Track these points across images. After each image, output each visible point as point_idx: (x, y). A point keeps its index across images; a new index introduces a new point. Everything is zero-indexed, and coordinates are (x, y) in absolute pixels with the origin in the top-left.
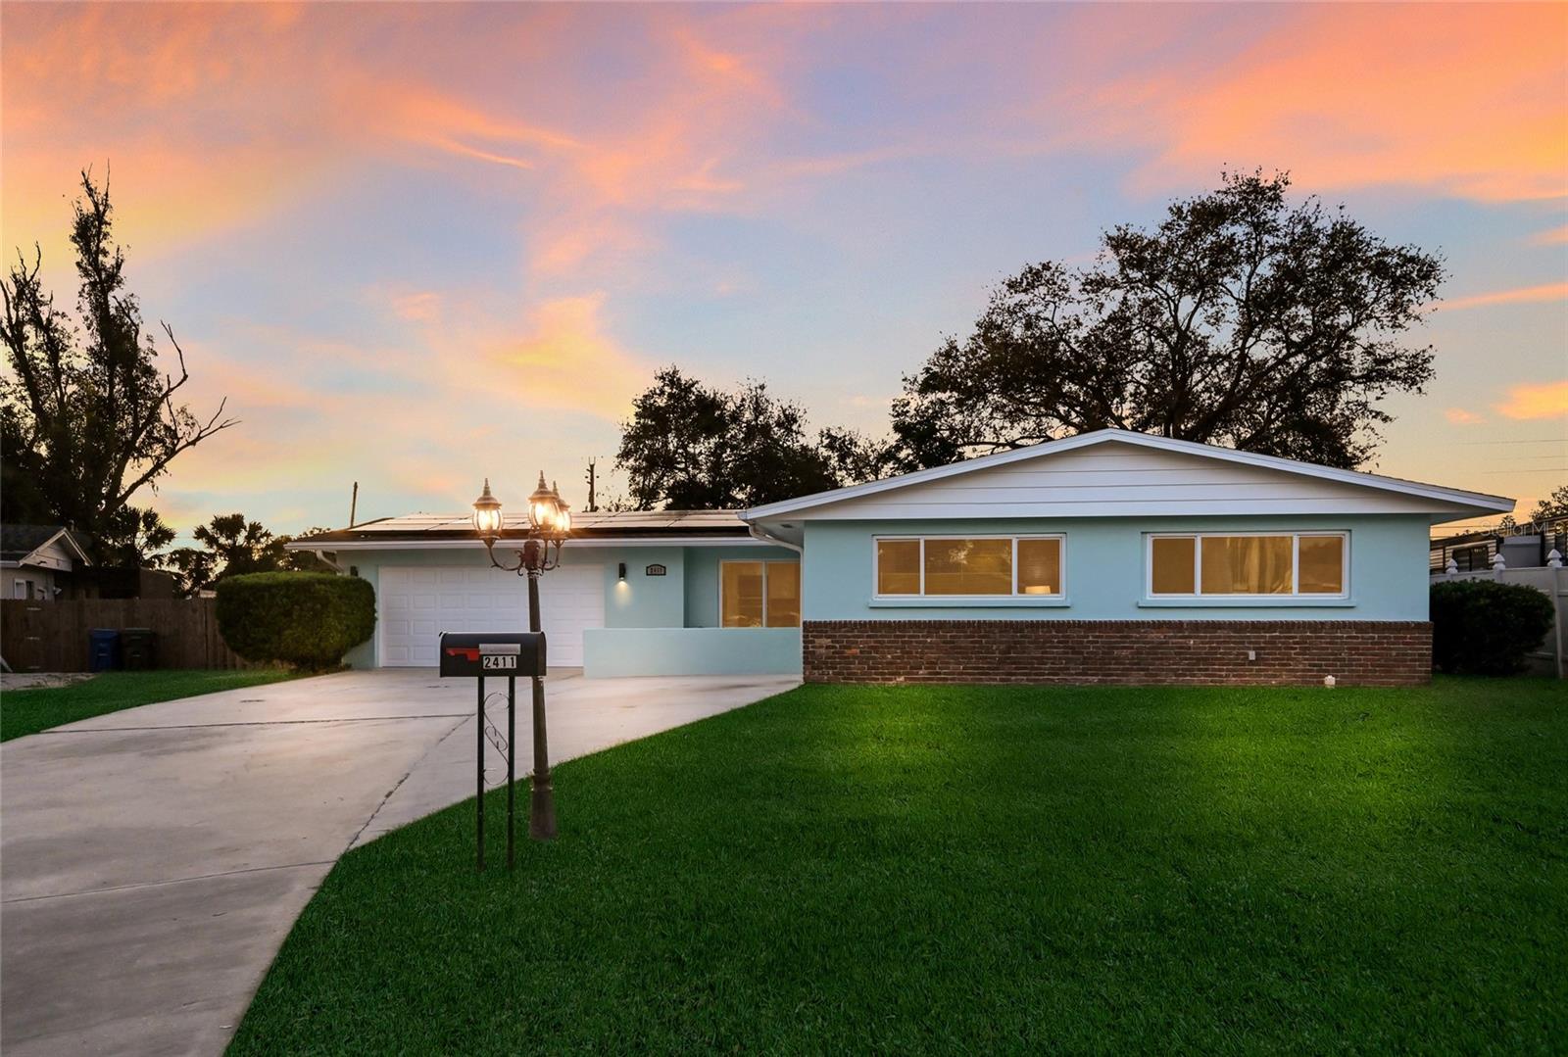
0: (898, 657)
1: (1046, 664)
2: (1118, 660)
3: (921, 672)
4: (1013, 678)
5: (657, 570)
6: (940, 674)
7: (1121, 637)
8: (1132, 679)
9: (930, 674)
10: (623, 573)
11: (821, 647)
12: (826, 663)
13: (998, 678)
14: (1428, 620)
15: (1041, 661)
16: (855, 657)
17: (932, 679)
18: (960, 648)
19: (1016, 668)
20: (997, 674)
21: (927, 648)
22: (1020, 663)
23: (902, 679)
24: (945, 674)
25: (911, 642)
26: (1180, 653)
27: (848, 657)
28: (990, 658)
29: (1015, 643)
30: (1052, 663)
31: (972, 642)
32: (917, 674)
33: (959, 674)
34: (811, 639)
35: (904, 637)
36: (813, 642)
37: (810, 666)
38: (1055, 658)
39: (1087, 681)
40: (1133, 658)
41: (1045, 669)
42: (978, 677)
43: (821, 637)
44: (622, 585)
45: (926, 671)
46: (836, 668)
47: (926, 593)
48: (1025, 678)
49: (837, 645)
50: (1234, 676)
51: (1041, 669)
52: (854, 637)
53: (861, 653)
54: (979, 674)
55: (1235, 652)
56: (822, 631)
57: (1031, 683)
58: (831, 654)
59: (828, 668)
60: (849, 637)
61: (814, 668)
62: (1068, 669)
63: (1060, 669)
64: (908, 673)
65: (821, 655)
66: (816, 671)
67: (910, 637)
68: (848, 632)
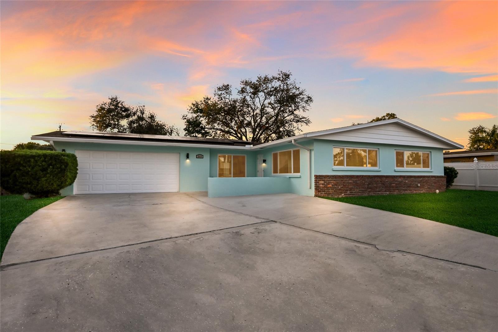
0: (342, 187)
1: (377, 188)
2: (393, 187)
3: (348, 192)
4: (370, 193)
5: (199, 156)
6: (353, 192)
7: (393, 180)
8: (396, 192)
9: (350, 192)
10: (188, 157)
11: (321, 184)
12: (322, 190)
13: (367, 193)
14: (444, 175)
15: (376, 187)
16: (330, 187)
17: (350, 194)
18: (358, 184)
19: (371, 190)
20: (367, 192)
21: (350, 184)
22: (372, 188)
23: (343, 195)
24: (354, 192)
25: (345, 182)
26: (405, 185)
27: (328, 188)
28: (364, 187)
29: (370, 182)
30: (379, 188)
31: (360, 182)
32: (347, 193)
33: (357, 192)
34: (318, 181)
35: (343, 180)
36: (318, 182)
37: (318, 191)
38: (379, 187)
39: (386, 193)
40: (396, 186)
41: (377, 190)
42: (362, 193)
43: (321, 181)
44: (188, 161)
45: (349, 192)
46: (325, 191)
47: (346, 166)
48: (373, 193)
49: (326, 183)
50: (415, 191)
51: (376, 190)
52: (330, 180)
53: (332, 186)
54: (362, 192)
55: (415, 184)
56: (321, 179)
57: (374, 195)
58: (324, 187)
59: (323, 192)
60: (329, 180)
61: (319, 192)
62: (382, 190)
63: (380, 190)
64: (345, 193)
65: (321, 187)
66: (319, 193)
67: (345, 180)
68: (328, 179)
